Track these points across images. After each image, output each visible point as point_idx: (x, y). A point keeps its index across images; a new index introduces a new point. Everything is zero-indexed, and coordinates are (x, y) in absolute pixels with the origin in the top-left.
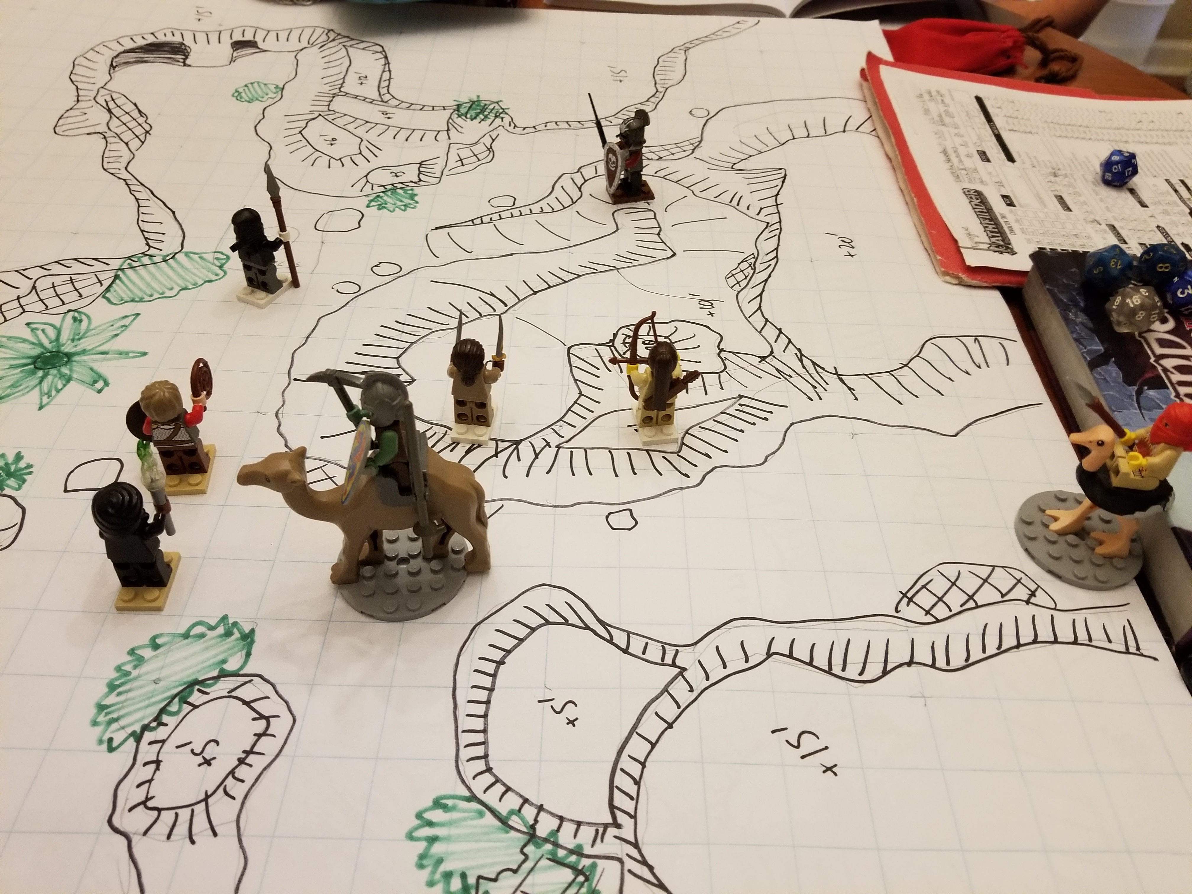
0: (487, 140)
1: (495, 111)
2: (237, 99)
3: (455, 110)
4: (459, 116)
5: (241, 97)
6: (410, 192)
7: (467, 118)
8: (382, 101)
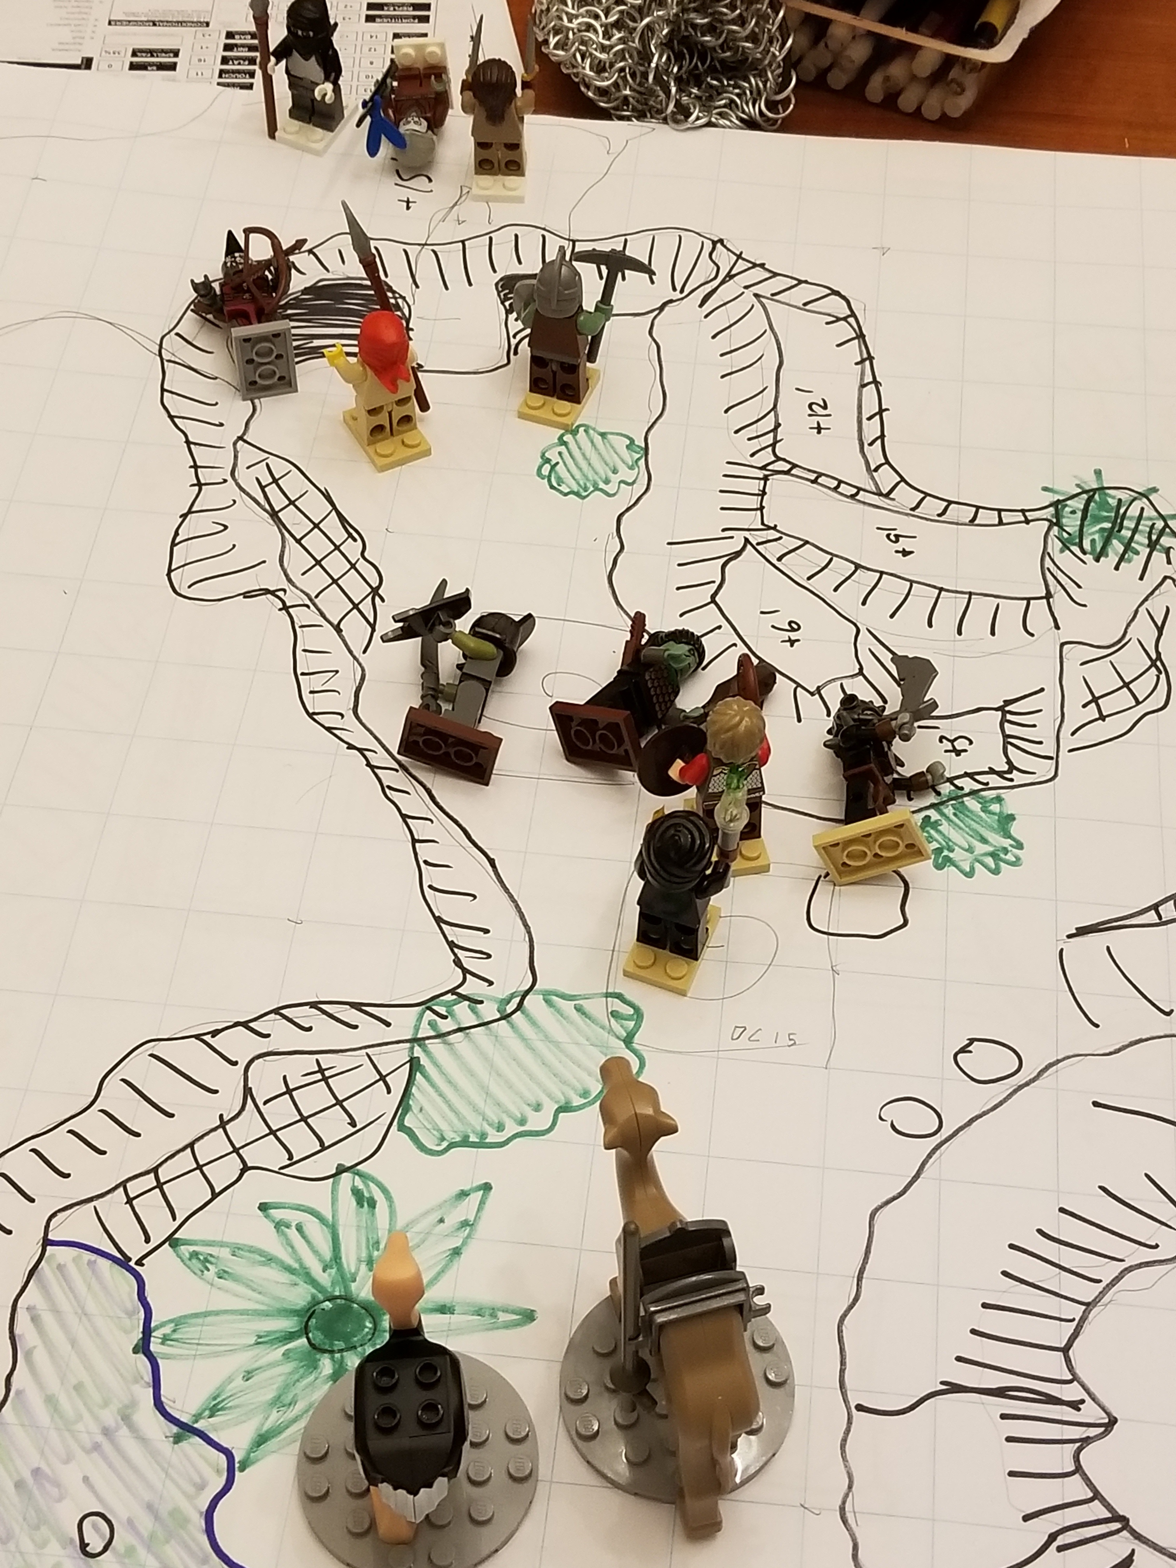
0: (1144, 630)
1: (1144, 527)
2: (552, 487)
3: (1051, 525)
4: (1065, 547)
5: (560, 481)
6: (995, 807)
7: (1084, 552)
8: (880, 494)
